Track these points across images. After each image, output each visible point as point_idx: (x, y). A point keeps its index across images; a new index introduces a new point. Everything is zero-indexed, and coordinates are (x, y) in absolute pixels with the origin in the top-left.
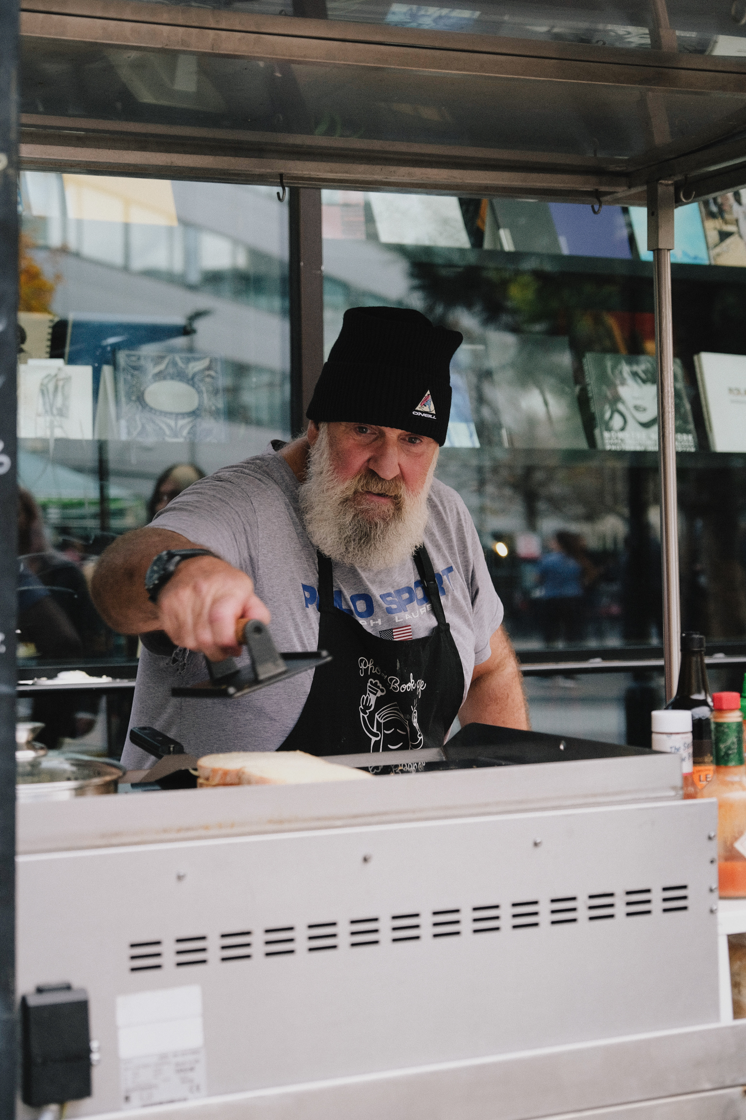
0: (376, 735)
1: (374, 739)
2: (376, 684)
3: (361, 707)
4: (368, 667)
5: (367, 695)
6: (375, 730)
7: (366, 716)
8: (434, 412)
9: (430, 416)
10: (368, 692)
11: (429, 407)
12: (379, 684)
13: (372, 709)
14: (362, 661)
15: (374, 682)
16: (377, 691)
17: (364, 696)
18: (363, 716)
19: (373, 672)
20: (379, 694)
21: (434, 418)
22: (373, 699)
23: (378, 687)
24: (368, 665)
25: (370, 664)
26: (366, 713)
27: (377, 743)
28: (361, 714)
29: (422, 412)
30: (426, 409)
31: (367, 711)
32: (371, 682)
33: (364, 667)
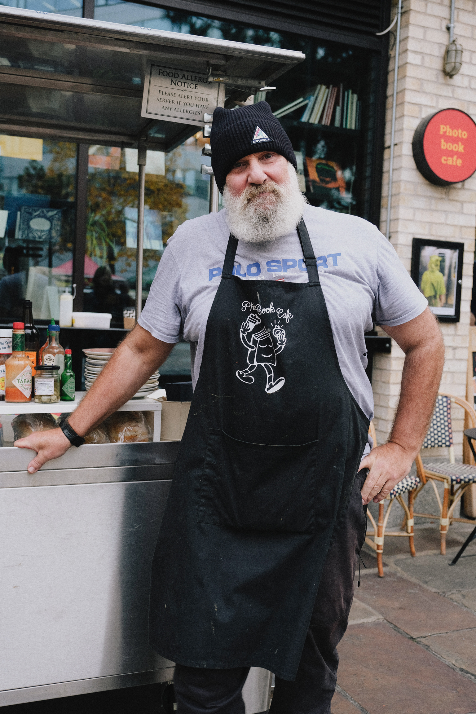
0: (252, 348)
1: (250, 350)
2: (255, 317)
3: (242, 329)
4: (250, 307)
5: (246, 322)
6: (251, 344)
7: (245, 335)
8: (267, 137)
9: (265, 140)
10: (247, 320)
11: (262, 135)
12: (257, 317)
13: (250, 331)
14: (246, 303)
15: (254, 316)
16: (256, 321)
17: (244, 323)
18: (243, 335)
19: (253, 310)
20: (258, 323)
21: (268, 140)
22: (252, 326)
23: (257, 319)
24: (250, 306)
25: (252, 305)
26: (245, 334)
27: (253, 353)
28: (241, 334)
29: (259, 139)
30: (260, 137)
31: (246, 332)
32: (252, 316)
33: (246, 306)
